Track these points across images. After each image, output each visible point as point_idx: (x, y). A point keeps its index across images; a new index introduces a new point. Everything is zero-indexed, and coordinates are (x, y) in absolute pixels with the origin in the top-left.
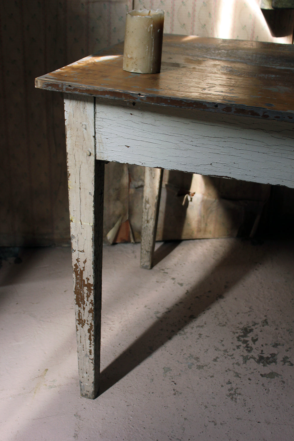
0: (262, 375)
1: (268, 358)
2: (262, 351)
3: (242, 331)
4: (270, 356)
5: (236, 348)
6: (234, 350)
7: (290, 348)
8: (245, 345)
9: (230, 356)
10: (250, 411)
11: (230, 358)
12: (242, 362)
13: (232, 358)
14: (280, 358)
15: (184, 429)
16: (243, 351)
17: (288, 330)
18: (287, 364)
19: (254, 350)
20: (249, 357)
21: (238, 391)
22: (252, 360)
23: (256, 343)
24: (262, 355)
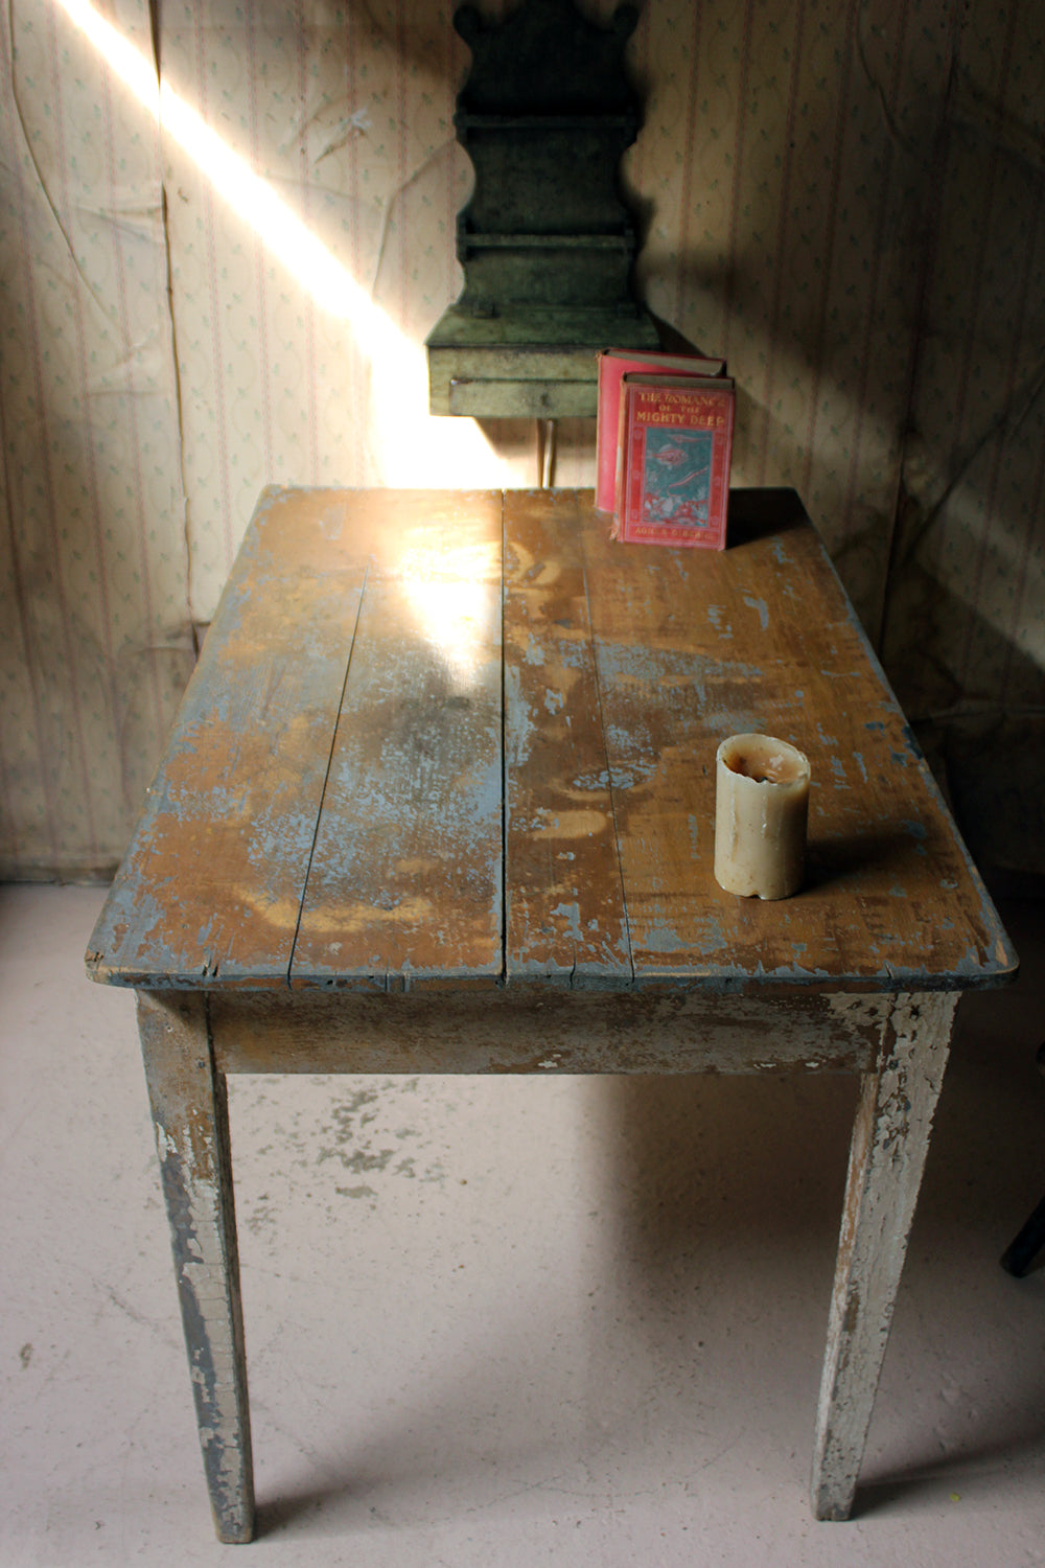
0: (339, 1191)
1: (373, 1158)
2: (369, 1142)
3: (351, 1098)
4: (377, 1154)
5: (318, 1130)
6: (313, 1134)
7: (429, 1143)
8: (341, 1127)
9: (298, 1146)
10: (272, 1254)
11: (295, 1149)
12: (314, 1160)
13: (298, 1152)
14: (396, 1160)
15: (129, 1270)
16: (329, 1140)
17: (449, 1106)
18: (404, 1172)
19: (354, 1140)
20: (334, 1152)
21: (272, 1215)
22: (338, 1159)
23: (368, 1125)
24: (362, 1151)
